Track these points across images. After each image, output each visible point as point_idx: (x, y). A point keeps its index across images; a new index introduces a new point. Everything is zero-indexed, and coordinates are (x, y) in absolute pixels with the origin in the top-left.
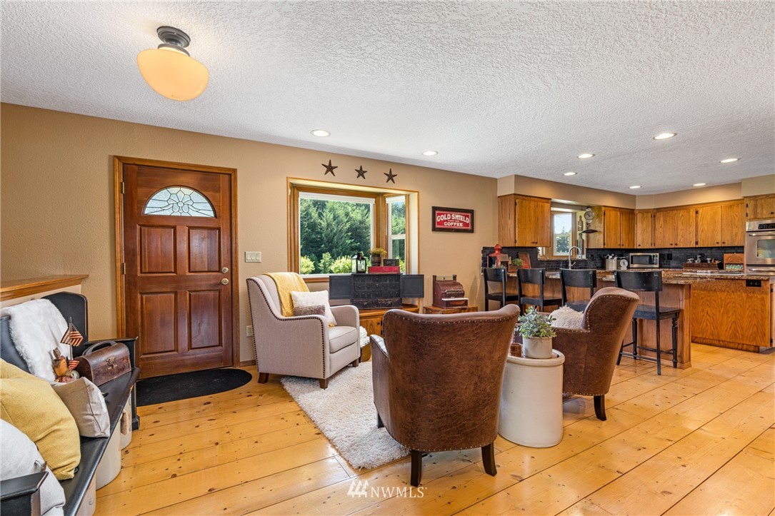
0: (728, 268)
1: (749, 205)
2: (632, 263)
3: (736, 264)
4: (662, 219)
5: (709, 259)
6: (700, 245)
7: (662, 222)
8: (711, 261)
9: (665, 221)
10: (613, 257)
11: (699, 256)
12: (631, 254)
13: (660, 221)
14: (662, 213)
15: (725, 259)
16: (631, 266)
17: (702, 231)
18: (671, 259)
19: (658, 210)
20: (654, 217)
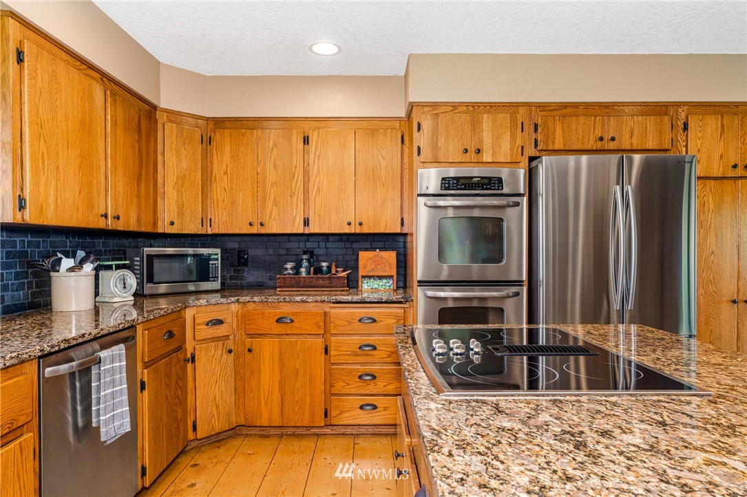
0: (366, 285)
1: (424, 126)
2: (151, 279)
3: (380, 277)
4: (227, 148)
5: (324, 264)
6: (314, 228)
7: (227, 158)
8: (329, 268)
9: (235, 157)
10: (82, 262)
11: (305, 257)
12: (147, 250)
13: (222, 154)
14: (227, 132)
15: (361, 263)
16: (149, 288)
17: (318, 190)
18: (246, 264)
19: (219, 123)
20: (207, 141)
